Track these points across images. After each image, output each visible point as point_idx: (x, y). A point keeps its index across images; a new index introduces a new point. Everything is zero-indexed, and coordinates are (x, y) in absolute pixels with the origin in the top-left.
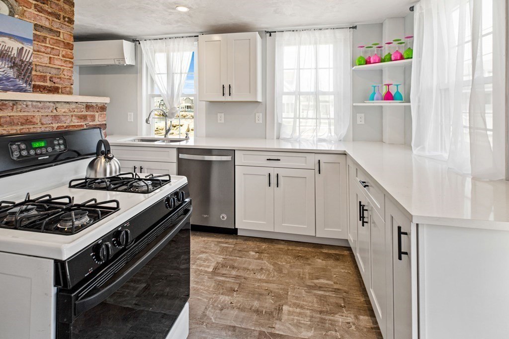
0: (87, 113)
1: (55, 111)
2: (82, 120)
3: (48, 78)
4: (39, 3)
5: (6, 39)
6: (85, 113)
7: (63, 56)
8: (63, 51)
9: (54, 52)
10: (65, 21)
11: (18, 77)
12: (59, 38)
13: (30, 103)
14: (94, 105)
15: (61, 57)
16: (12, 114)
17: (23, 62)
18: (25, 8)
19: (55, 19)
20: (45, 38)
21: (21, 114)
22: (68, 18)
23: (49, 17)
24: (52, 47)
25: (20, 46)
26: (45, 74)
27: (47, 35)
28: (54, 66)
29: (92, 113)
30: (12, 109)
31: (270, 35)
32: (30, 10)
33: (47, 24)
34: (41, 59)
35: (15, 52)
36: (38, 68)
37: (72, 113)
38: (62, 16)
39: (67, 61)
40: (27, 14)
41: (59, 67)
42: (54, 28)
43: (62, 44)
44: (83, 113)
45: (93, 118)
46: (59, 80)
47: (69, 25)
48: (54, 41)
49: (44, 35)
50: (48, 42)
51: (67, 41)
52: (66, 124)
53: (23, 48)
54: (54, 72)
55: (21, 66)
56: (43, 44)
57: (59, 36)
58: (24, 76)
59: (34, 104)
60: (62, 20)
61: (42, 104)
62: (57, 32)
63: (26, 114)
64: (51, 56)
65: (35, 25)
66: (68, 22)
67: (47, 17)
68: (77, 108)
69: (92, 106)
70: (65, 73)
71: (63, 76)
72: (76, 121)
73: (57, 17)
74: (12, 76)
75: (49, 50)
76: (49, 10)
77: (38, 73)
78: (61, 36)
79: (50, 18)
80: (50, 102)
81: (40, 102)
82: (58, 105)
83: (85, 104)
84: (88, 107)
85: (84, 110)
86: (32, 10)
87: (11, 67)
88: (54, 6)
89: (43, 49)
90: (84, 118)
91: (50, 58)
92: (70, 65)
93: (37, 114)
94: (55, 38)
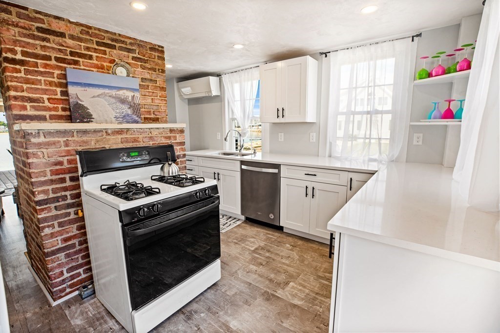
0: (171, 135)
1: (150, 134)
2: (168, 140)
3: (152, 112)
4: (143, 64)
5: (125, 91)
6: (169, 135)
7: (160, 97)
8: (160, 93)
9: (154, 94)
10: (159, 72)
11: (133, 113)
12: (156, 85)
13: (135, 130)
14: (175, 129)
15: (158, 97)
16: (127, 136)
17: (134, 104)
18: (135, 69)
19: (153, 72)
20: (148, 86)
21: (131, 136)
22: (162, 69)
23: (149, 72)
24: (153, 91)
25: (133, 94)
26: (150, 110)
27: (150, 84)
28: (155, 104)
29: (174, 135)
30: (127, 134)
31: (326, 56)
32: (138, 69)
33: (148, 76)
34: (146, 100)
35: (130, 98)
36: (146, 106)
37: (161, 135)
38: (157, 69)
39: (162, 99)
40: (136, 72)
41: (158, 104)
42: (153, 79)
43: (159, 88)
44: (168, 135)
45: (175, 138)
46: (158, 113)
47: (162, 74)
48: (153, 87)
49: (147, 84)
50: (150, 88)
51: (162, 86)
52: (158, 142)
53: (134, 95)
54: (155, 108)
55: (134, 107)
56: (148, 91)
57: (156, 83)
58: (136, 112)
59: (138, 130)
60: (157, 72)
61: (143, 130)
62: (155, 80)
63: (134, 136)
64: (153, 97)
65: (142, 78)
66: (161, 72)
67: (148, 71)
68: (164, 131)
69: (174, 130)
70: (162, 108)
71: (161, 110)
72: (164, 140)
73: (154, 70)
74: (130, 113)
75: (151, 94)
76: (149, 67)
77: (146, 110)
78: (158, 83)
79: (150, 72)
80: (147, 129)
81: (141, 129)
82: (152, 130)
83: (169, 129)
84: (171, 131)
85: (169, 133)
86: (140, 69)
87: (129, 108)
88: (152, 63)
89: (147, 94)
90: (169, 138)
91: (152, 99)
92: (165, 102)
93: (140, 136)
94: (154, 85)
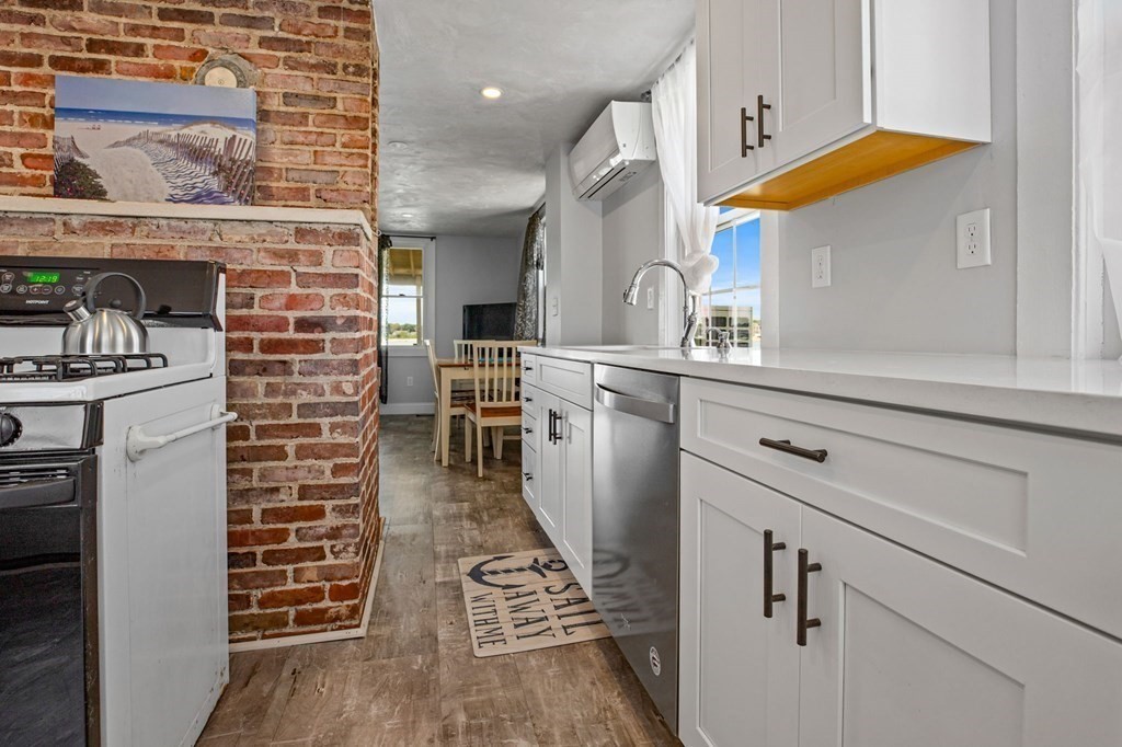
0: (301, 247)
1: (218, 238)
2: (285, 261)
3: (311, 192)
4: (292, 54)
5: (207, 127)
6: (292, 245)
8: (343, 135)
9: (323, 139)
10: (347, 74)
11: (226, 189)
12: (335, 111)
13: (164, 222)
14: (320, 227)
16: (133, 241)
17: (233, 161)
18: (267, 70)
19: (326, 76)
20: (305, 116)
21: (149, 242)
22: (356, 66)
23: (311, 75)
24: (320, 130)
25: (230, 134)
26: (303, 185)
27: (311, 111)
28: (324, 167)
29: (313, 247)
30: (133, 233)
32: (276, 71)
33: (308, 89)
34: (296, 156)
35: (221, 145)
36: (292, 175)
37: (259, 245)
38: (340, 66)
39: (353, 154)
40: (269, 80)
41: (335, 168)
42: (322, 94)
43: (342, 121)
44: (288, 246)
45: (316, 258)
46: (334, 194)
47: (358, 79)
48: (323, 118)
49: (299, 109)
50: (310, 122)
51: (353, 114)
52: (243, 267)
53: (234, 137)
54: (323, 178)
55: (231, 169)
56: (303, 129)
57: (334, 107)
58: (237, 186)
59: (173, 223)
60: (340, 73)
61: (190, 224)
62: (329, 98)
63: (158, 242)
64: (318, 148)
65: (285, 95)
66: (354, 74)
67: (307, 74)
68: (270, 233)
70: (348, 179)
71: (343, 186)
72: (268, 261)
73: (330, 68)
75: (314, 137)
76: (313, 61)
77: (292, 185)
78: (340, 105)
79: (315, 75)
80: (205, 220)
81: (186, 220)
82: (225, 227)
83: (293, 226)
84: (302, 232)
85: (292, 239)
86: (281, 70)
88: (322, 50)
89: (301, 138)
90: (292, 256)
91: (315, 152)
92: (361, 162)
93: (179, 243)
94: (327, 111)
